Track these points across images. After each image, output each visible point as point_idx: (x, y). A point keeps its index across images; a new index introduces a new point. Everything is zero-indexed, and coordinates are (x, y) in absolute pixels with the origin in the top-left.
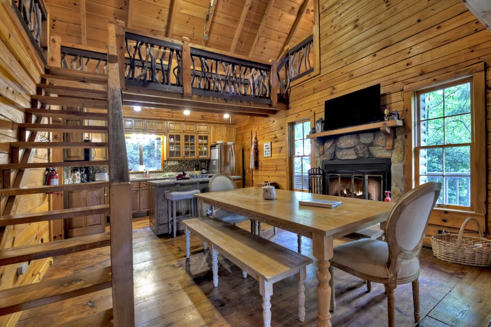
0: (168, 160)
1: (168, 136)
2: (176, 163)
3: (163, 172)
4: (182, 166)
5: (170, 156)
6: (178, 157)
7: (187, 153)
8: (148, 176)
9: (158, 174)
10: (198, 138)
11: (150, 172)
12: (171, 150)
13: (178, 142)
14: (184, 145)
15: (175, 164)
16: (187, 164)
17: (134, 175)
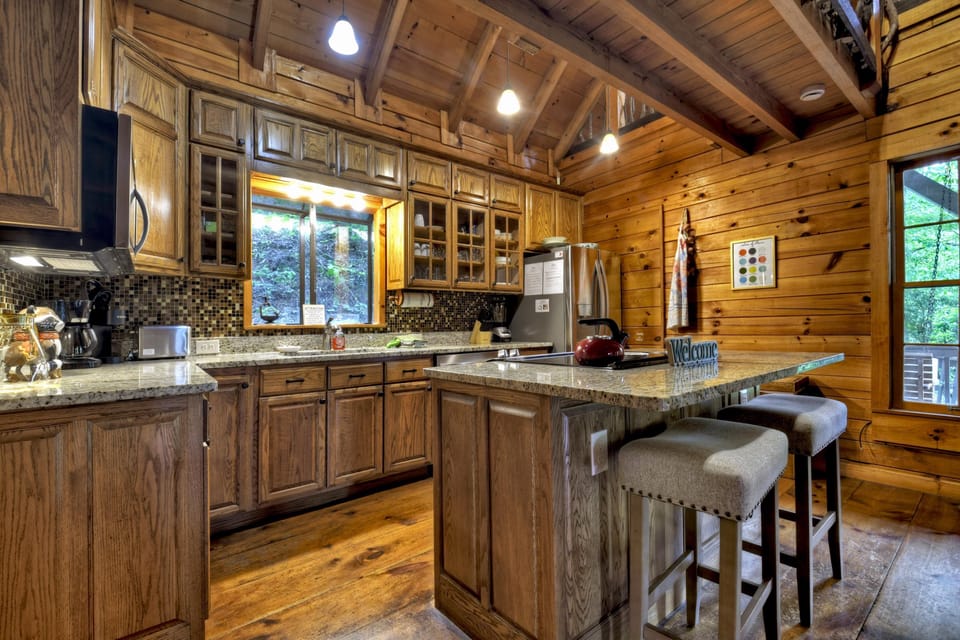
0: (408, 290)
1: (412, 203)
2: (428, 302)
3: (385, 331)
4: (438, 312)
5: (417, 276)
6: (438, 282)
7: (464, 269)
8: (339, 342)
9: (371, 336)
10: (493, 226)
11: (346, 330)
12: (418, 253)
13: (438, 228)
14: (455, 239)
15: (425, 304)
16: (451, 309)
17: (292, 339)
